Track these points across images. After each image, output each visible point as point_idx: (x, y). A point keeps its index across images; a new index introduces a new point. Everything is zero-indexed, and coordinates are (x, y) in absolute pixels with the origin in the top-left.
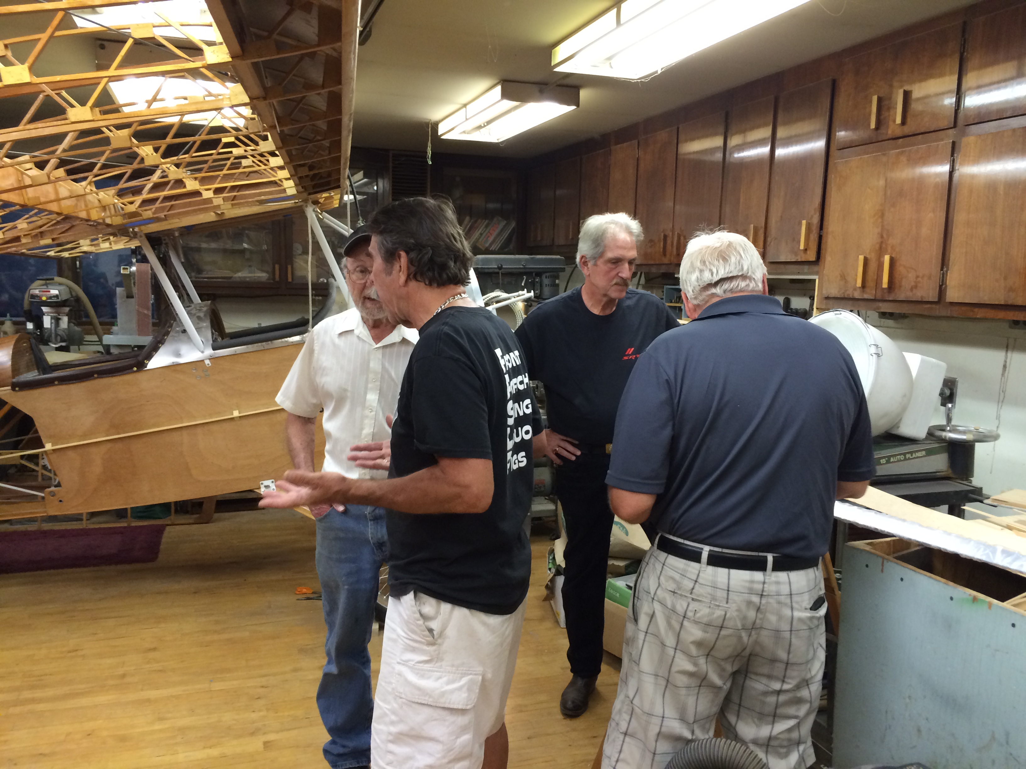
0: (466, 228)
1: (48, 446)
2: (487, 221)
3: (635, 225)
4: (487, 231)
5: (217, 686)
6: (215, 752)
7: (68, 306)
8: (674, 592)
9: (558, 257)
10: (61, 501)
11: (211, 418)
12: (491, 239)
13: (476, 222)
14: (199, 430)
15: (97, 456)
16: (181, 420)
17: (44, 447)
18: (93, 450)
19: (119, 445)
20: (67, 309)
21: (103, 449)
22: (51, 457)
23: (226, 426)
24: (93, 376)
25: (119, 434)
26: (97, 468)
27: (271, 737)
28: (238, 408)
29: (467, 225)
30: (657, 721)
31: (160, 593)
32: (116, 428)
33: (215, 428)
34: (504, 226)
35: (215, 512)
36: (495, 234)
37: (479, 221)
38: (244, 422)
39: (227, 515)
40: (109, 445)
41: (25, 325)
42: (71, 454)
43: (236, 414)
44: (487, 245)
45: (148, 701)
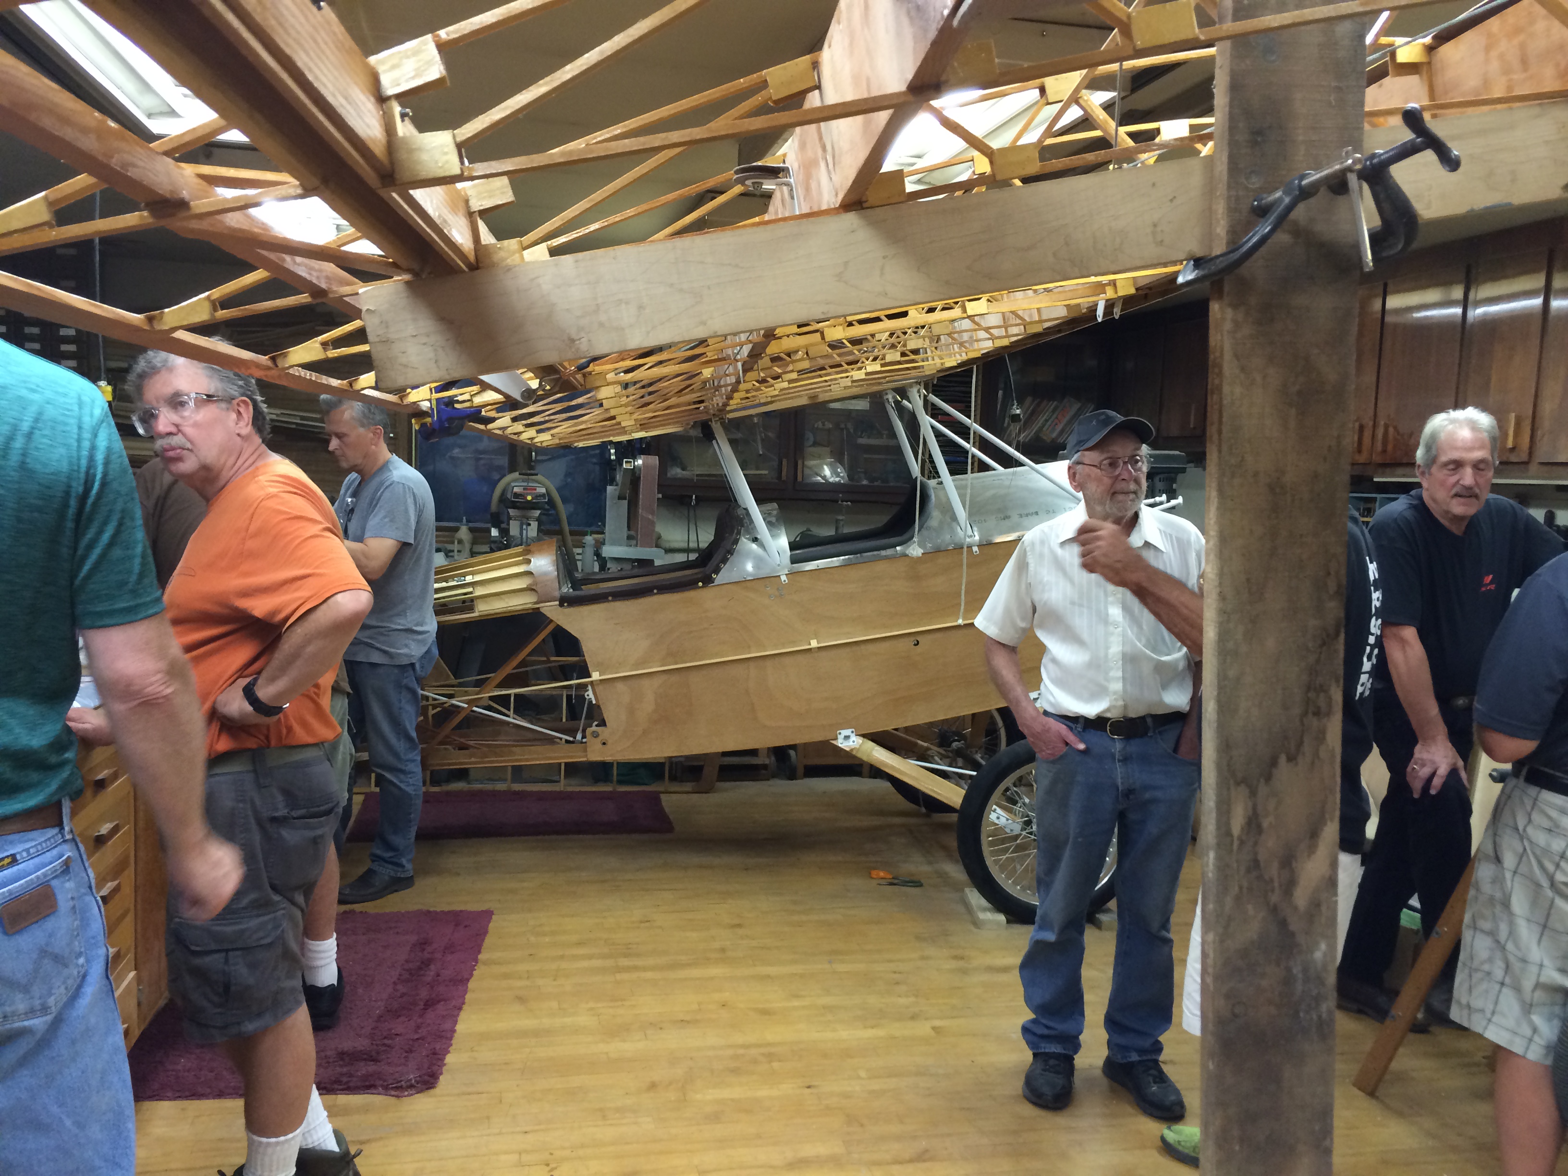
0: (1028, 410)
1: (596, 676)
2: (1055, 403)
3: (1484, 420)
4: (1055, 416)
5: (841, 968)
6: (880, 1032)
7: (539, 509)
8: (1550, 830)
9: (1177, 453)
10: (604, 744)
11: (784, 648)
12: (1059, 427)
13: (1038, 405)
14: (769, 663)
15: (649, 688)
16: (749, 649)
17: (590, 676)
18: (646, 683)
19: (674, 678)
20: (537, 513)
21: (657, 682)
22: (599, 689)
23: (800, 658)
24: (652, 591)
25: (676, 664)
26: (648, 705)
27: (938, 1023)
28: (816, 636)
29: (1029, 407)
30: (1534, 969)
31: (701, 867)
32: (673, 656)
33: (787, 660)
34: (1079, 409)
35: (717, 781)
36: (1065, 420)
37: (1045, 402)
38: (824, 654)
39: (727, 785)
40: (664, 677)
41: (490, 532)
42: (620, 686)
43: (814, 644)
44: (1054, 435)
45: (769, 976)
